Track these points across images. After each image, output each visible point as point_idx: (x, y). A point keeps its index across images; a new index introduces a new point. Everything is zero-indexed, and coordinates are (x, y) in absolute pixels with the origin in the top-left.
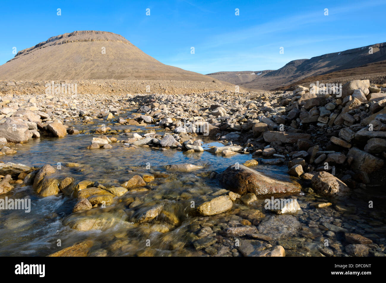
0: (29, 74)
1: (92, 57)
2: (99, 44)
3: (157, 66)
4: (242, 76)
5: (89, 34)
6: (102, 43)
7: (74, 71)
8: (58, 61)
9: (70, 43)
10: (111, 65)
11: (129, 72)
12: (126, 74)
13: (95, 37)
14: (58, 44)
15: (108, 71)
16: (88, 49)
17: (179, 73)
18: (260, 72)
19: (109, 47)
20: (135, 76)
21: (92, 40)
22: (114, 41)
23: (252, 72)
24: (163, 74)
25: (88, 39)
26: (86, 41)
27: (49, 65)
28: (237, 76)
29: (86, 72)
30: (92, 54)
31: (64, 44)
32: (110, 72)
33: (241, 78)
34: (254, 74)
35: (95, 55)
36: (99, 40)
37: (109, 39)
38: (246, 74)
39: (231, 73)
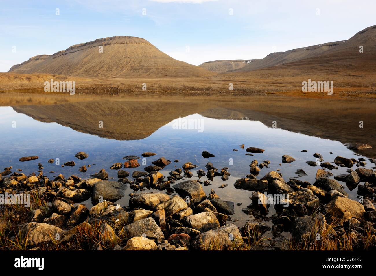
0: (94, 66)
1: (129, 55)
2: (131, 46)
3: (168, 61)
4: (235, 64)
5: (124, 38)
6: (133, 45)
7: (121, 65)
8: (108, 58)
9: (112, 45)
10: (141, 61)
11: (152, 66)
12: (151, 67)
13: (128, 41)
14: (104, 45)
15: (140, 65)
16: (125, 49)
17: (182, 66)
18: (250, 61)
19: (137, 48)
20: (156, 69)
21: (126, 43)
22: (140, 43)
23: (243, 61)
24: (172, 67)
25: (123, 42)
26: (122, 43)
27: (104, 61)
28: (231, 64)
29: (128, 66)
30: (128, 53)
31: (108, 46)
32: (142, 66)
33: (233, 66)
34: (245, 62)
35: (130, 54)
36: (131, 43)
37: (137, 42)
38: (238, 62)
39: (226, 61)
